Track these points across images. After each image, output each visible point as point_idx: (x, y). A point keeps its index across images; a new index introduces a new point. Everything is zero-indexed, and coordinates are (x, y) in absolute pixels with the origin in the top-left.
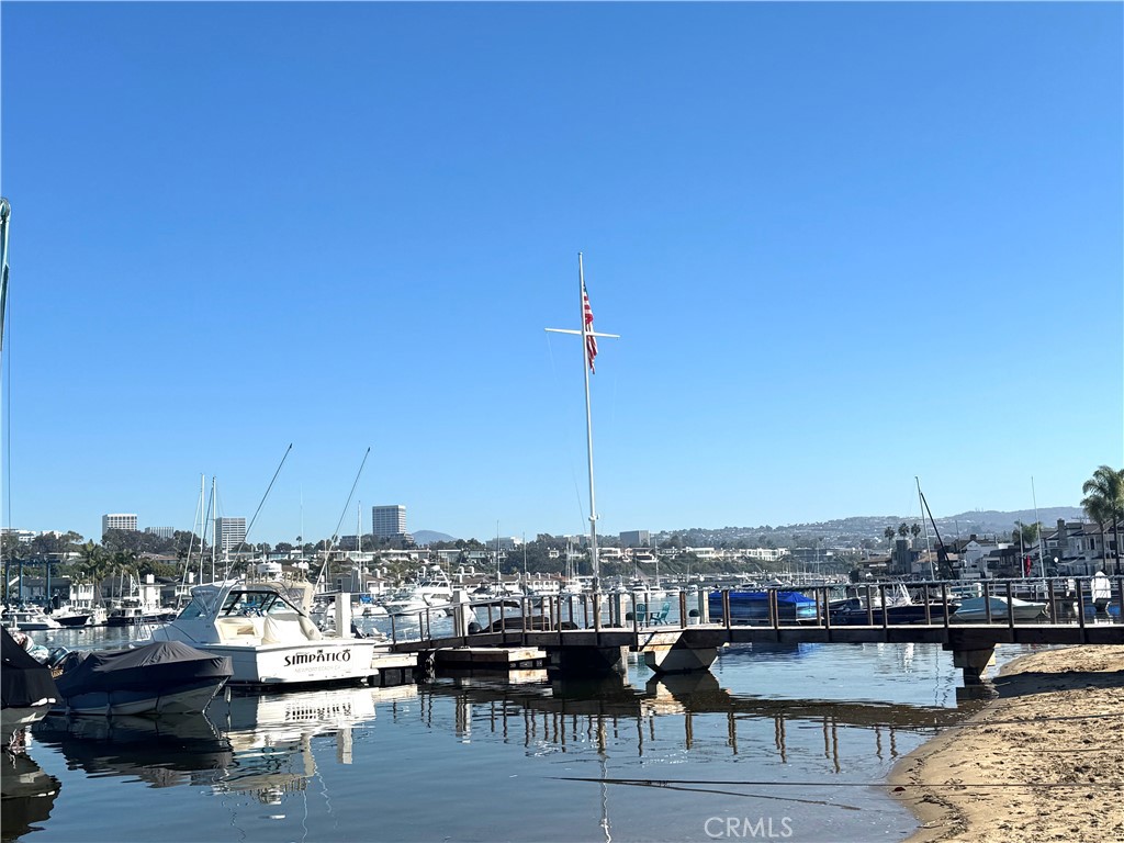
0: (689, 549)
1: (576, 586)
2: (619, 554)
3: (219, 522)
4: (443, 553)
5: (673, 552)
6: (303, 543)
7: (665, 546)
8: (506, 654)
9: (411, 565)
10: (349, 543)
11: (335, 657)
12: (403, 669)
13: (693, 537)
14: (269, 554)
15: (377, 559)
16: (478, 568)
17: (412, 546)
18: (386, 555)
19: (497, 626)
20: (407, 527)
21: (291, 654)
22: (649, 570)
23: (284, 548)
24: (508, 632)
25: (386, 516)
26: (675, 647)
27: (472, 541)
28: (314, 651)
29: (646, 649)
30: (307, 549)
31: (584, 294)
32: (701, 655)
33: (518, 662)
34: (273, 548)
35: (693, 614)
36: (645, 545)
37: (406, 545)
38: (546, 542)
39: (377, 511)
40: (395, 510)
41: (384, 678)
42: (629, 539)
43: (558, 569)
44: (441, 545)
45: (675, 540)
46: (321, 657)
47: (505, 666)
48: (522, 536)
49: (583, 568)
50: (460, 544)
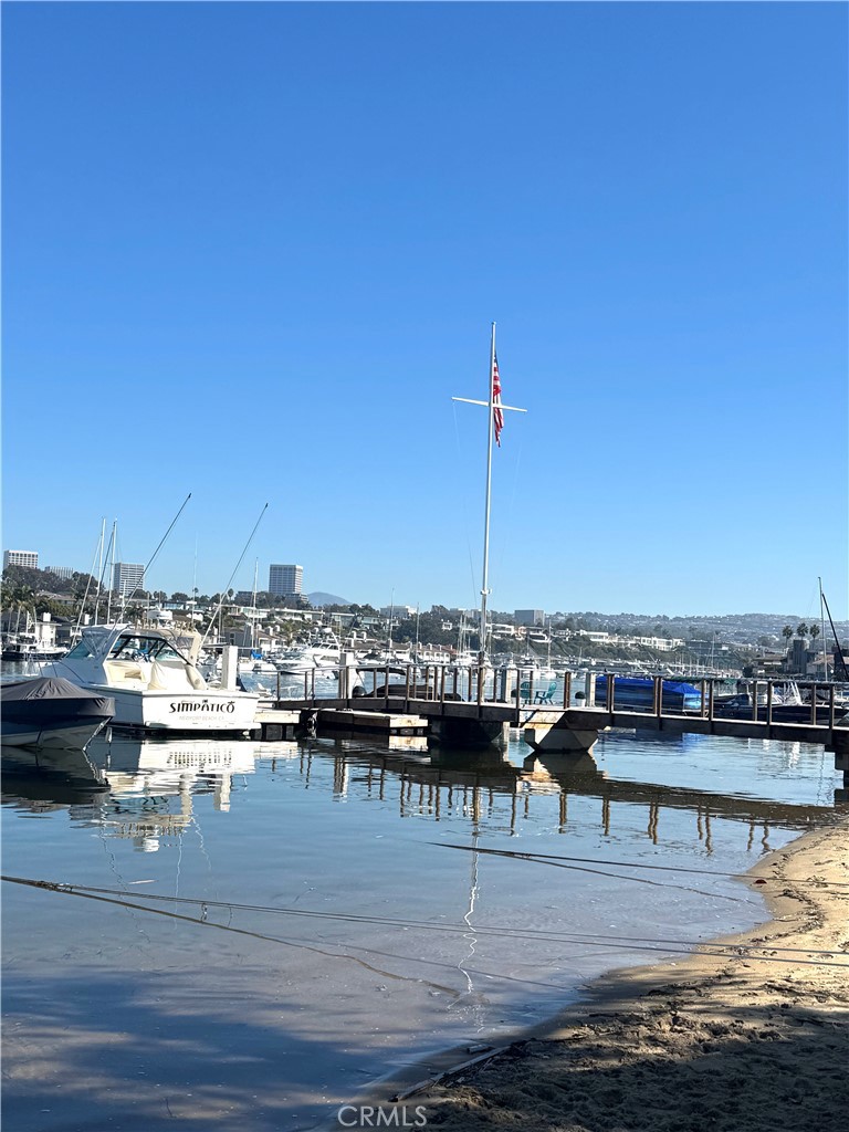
0: (583, 632)
1: (466, 659)
2: (513, 632)
3: (118, 567)
4: (337, 617)
5: (566, 634)
6: (199, 595)
7: (559, 627)
8: (388, 720)
9: (304, 625)
10: (245, 599)
11: (220, 708)
12: (284, 726)
13: (587, 621)
14: (164, 603)
15: (270, 617)
16: (370, 634)
17: (306, 607)
18: (280, 613)
19: (381, 691)
20: (302, 588)
21: (177, 701)
22: (541, 650)
23: (180, 598)
24: (391, 699)
25: (283, 575)
26: (556, 726)
27: (366, 607)
28: (199, 701)
29: (527, 726)
30: (202, 601)
31: (494, 365)
32: (581, 736)
33: (399, 729)
34: (169, 597)
35: (579, 696)
36: (539, 625)
37: (300, 605)
38: (440, 614)
39: (274, 569)
40: (292, 569)
41: (266, 733)
42: (523, 618)
43: (450, 641)
44: (335, 608)
45: (568, 623)
46: (205, 706)
47: (385, 731)
48: (417, 606)
49: (474, 642)
50: (354, 608)
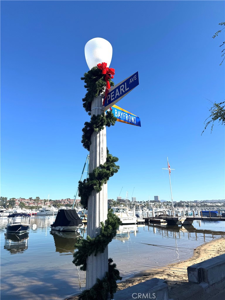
0: (206, 203)
1: (186, 209)
2: (194, 204)
3: (132, 198)
4: (165, 203)
5: (203, 204)
6: (144, 201)
7: (201, 203)
8: (160, 220)
9: (160, 205)
10: (151, 202)
12: (143, 222)
13: (206, 201)
14: (139, 203)
15: (155, 204)
16: (170, 206)
17: (160, 202)
18: (156, 203)
19: (160, 216)
20: (160, 199)
21: (124, 219)
22: (199, 207)
23: (141, 202)
25: (156, 197)
26: (185, 220)
27: (169, 202)
28: (127, 218)
29: (180, 221)
30: (144, 202)
31: (168, 163)
32: (190, 222)
33: (162, 222)
35: (197, 214)
36: (198, 203)
37: (159, 202)
38: (181, 202)
39: (155, 197)
40: (157, 196)
42: (196, 202)
43: (183, 206)
44: (165, 202)
45: (203, 202)
46: (128, 219)
47: (159, 222)
48: (178, 201)
49: (187, 206)
50: (167, 202)
